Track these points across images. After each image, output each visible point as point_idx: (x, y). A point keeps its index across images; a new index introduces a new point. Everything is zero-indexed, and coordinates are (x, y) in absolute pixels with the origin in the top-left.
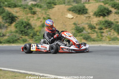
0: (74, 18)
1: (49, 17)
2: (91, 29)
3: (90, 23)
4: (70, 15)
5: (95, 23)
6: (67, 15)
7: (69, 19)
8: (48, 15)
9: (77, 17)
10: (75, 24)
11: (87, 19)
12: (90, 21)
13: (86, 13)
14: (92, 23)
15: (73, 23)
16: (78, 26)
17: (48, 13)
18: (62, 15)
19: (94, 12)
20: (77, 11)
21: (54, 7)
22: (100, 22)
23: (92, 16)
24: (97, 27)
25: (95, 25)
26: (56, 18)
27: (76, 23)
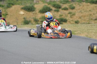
0: (25, 14)
1: (7, 13)
2: (36, 22)
3: (36, 18)
4: (22, 12)
5: (39, 17)
6: (20, 12)
7: (22, 15)
8: (7, 12)
9: (27, 13)
10: (24, 18)
11: (34, 15)
12: (36, 16)
13: (34, 10)
14: (37, 17)
15: (23, 17)
16: (27, 19)
17: (6, 11)
18: (17, 12)
19: (39, 10)
20: (27, 9)
21: (12, 7)
22: (43, 17)
23: (38, 13)
24: (40, 20)
25: (39, 19)
26: (12, 15)
27: (26, 17)
